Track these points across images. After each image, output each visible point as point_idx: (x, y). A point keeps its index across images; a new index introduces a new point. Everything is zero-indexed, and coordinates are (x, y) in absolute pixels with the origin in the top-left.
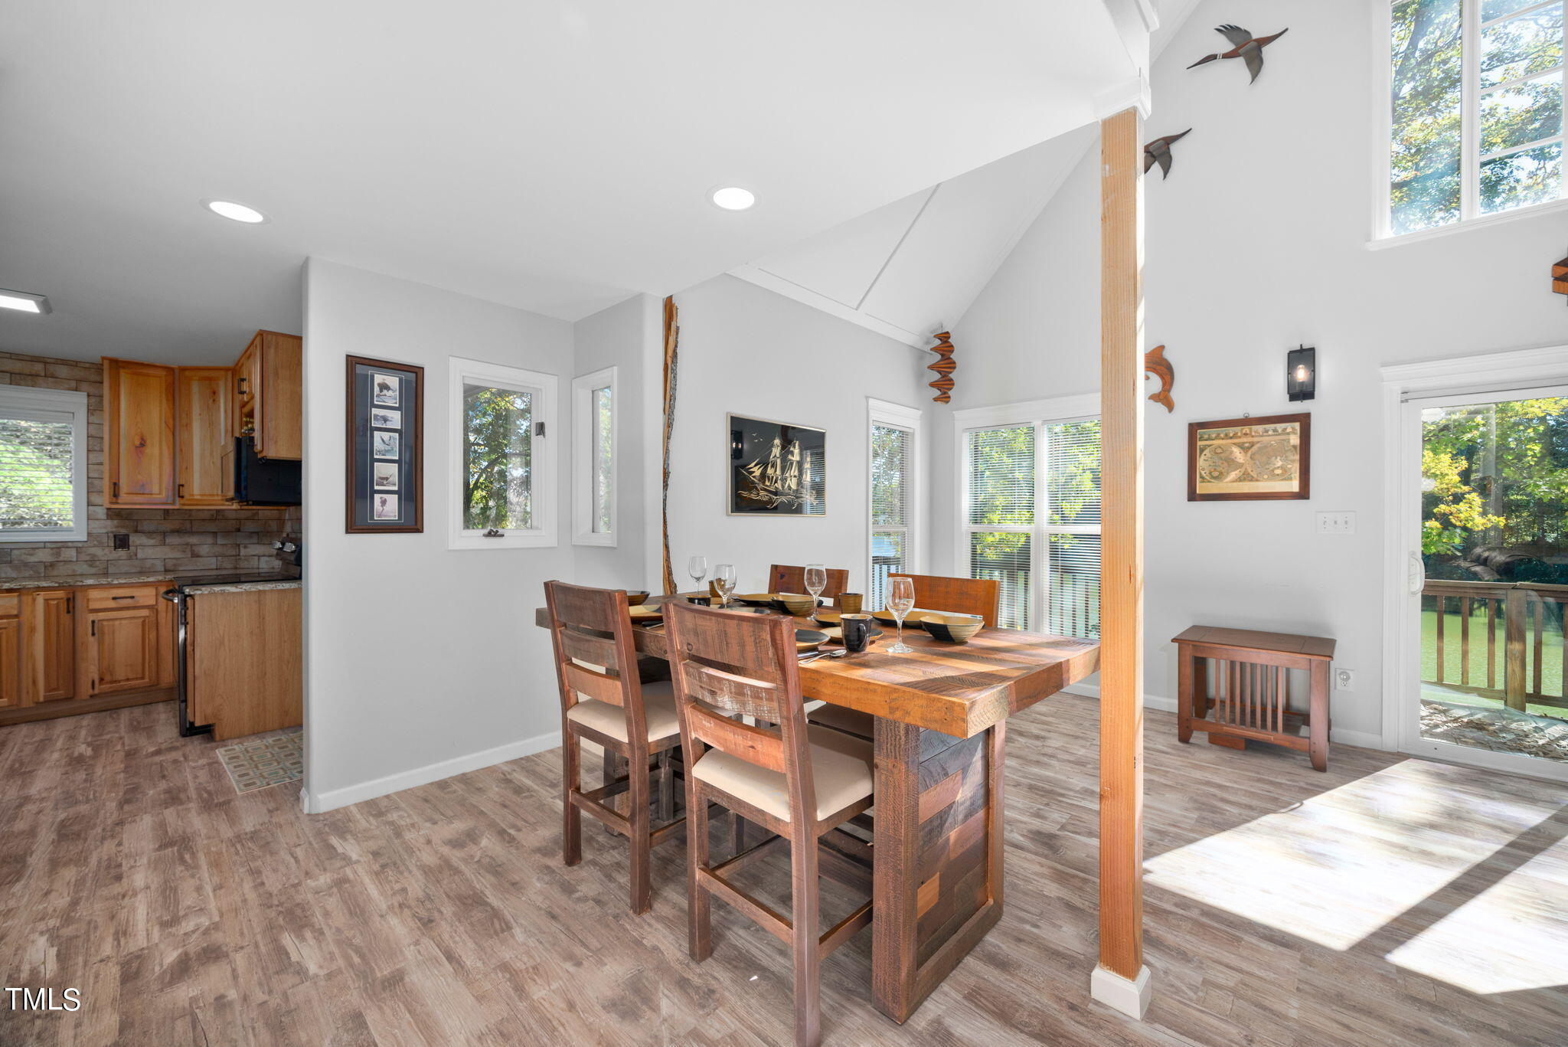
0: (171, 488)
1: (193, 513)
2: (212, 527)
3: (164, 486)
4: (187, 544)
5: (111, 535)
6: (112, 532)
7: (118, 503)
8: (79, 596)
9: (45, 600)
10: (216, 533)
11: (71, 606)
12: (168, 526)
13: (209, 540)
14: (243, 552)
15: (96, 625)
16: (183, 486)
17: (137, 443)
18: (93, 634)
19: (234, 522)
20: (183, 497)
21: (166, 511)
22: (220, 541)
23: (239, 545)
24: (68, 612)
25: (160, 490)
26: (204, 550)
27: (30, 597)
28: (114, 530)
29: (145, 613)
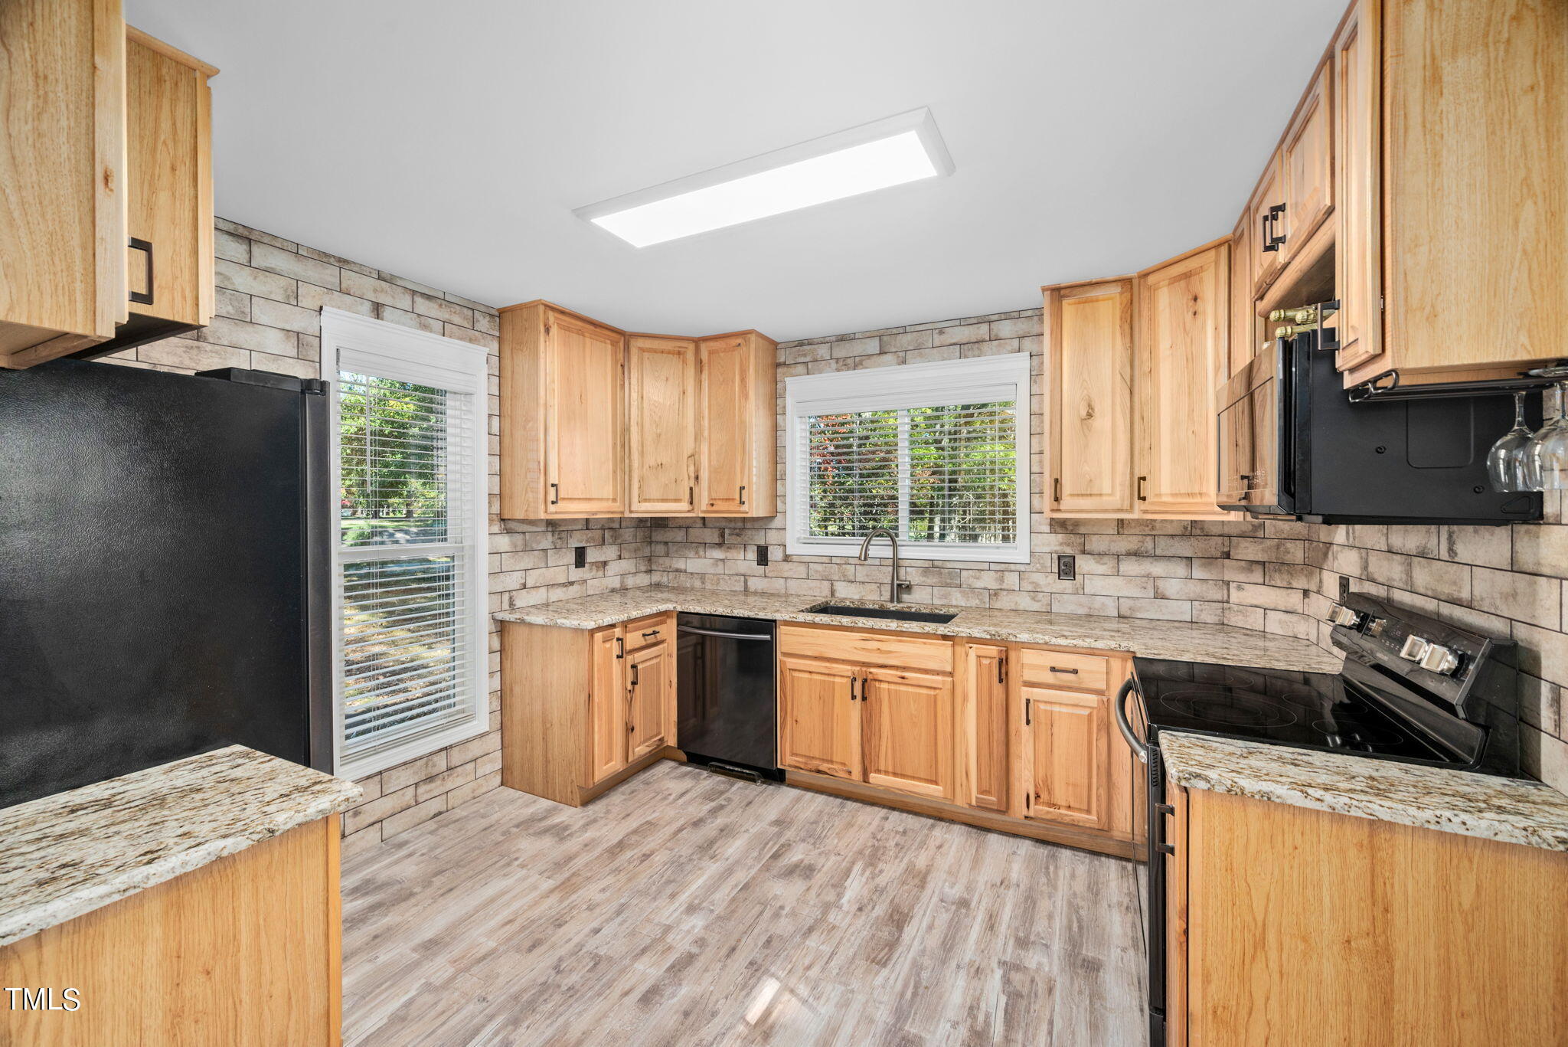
0: (1128, 483)
1: (1158, 525)
2: (1184, 548)
3: (1118, 481)
4: (1148, 576)
5: (1055, 556)
6: (1056, 552)
7: (1059, 510)
8: (1013, 656)
9: (979, 657)
10: (1190, 559)
11: (1003, 671)
12: (1123, 544)
13: (1180, 569)
14: (1235, 595)
15: (1031, 705)
16: (1144, 479)
17: (1084, 413)
18: (1028, 722)
19: (1219, 540)
20: (1144, 499)
21: (1121, 523)
22: (1198, 573)
23: (1228, 583)
24: (1001, 681)
25: (1113, 487)
26: (1172, 587)
27: (963, 649)
28: (1058, 548)
29: (1092, 699)
